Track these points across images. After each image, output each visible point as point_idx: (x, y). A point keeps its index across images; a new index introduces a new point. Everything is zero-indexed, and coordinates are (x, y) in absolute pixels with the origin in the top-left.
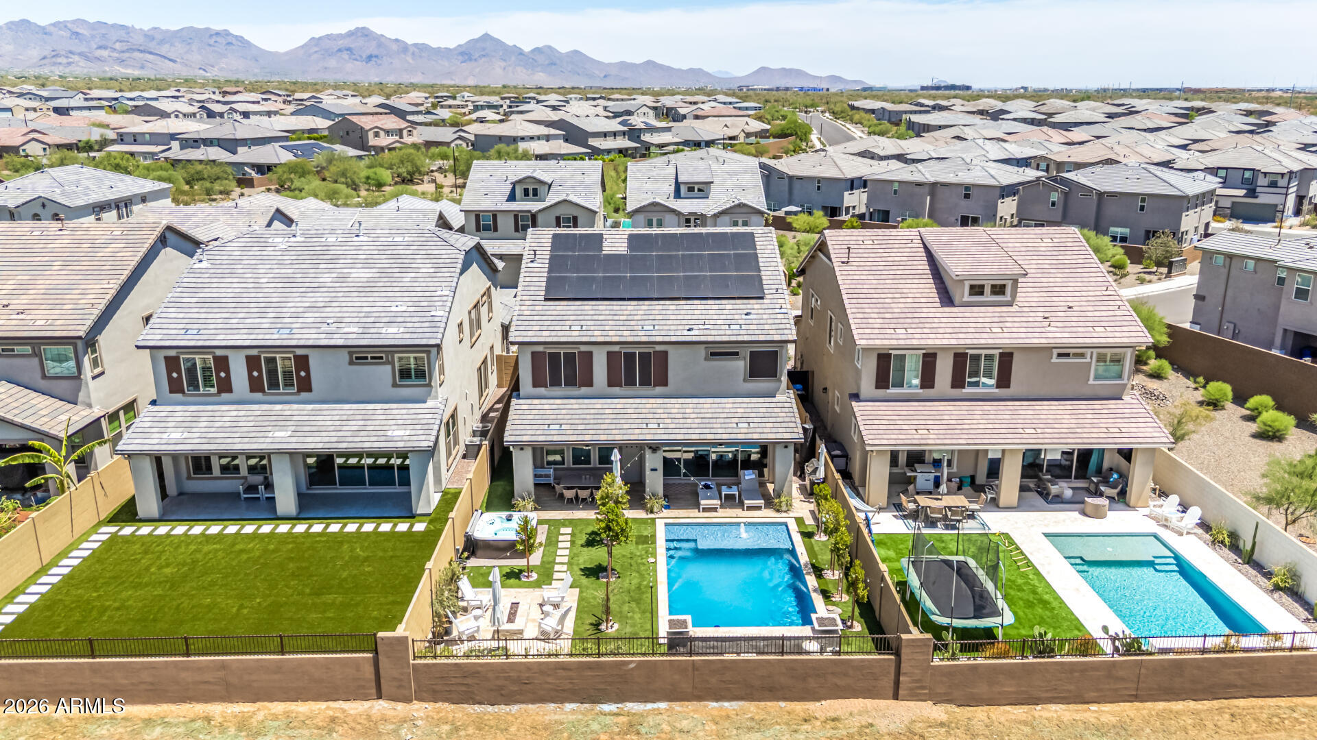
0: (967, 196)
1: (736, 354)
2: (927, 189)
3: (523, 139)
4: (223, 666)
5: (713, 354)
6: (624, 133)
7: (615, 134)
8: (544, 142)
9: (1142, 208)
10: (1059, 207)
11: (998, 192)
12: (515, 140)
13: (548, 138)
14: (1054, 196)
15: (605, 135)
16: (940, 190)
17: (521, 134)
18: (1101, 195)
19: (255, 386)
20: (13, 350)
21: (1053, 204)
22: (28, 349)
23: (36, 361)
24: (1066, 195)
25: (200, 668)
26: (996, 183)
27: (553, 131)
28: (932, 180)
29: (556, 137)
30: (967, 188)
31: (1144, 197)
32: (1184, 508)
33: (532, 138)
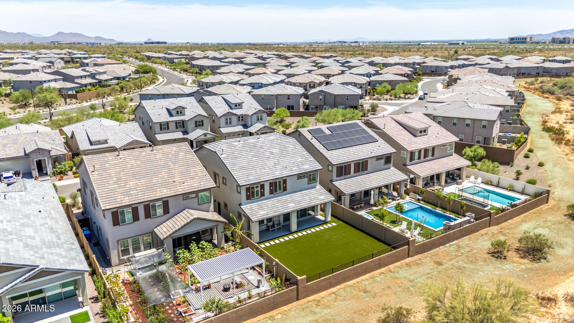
0: (289, 99)
1: (382, 158)
2: (275, 97)
3: (45, 81)
4: (380, 259)
5: (378, 159)
6: (89, 76)
7: (85, 77)
8: (54, 82)
9: (347, 99)
10: (323, 100)
11: (299, 96)
12: (41, 83)
13: (56, 80)
14: (321, 97)
15: (81, 77)
16: (279, 96)
17: (44, 79)
18: (335, 95)
19: (271, 192)
20: (189, 197)
21: (321, 99)
22: (194, 195)
23: (196, 199)
24: (324, 96)
25: (375, 261)
26: (299, 94)
27: (57, 77)
28: (276, 93)
29: (59, 80)
30: (289, 96)
31: (348, 96)
32: (476, 178)
33: (49, 81)
